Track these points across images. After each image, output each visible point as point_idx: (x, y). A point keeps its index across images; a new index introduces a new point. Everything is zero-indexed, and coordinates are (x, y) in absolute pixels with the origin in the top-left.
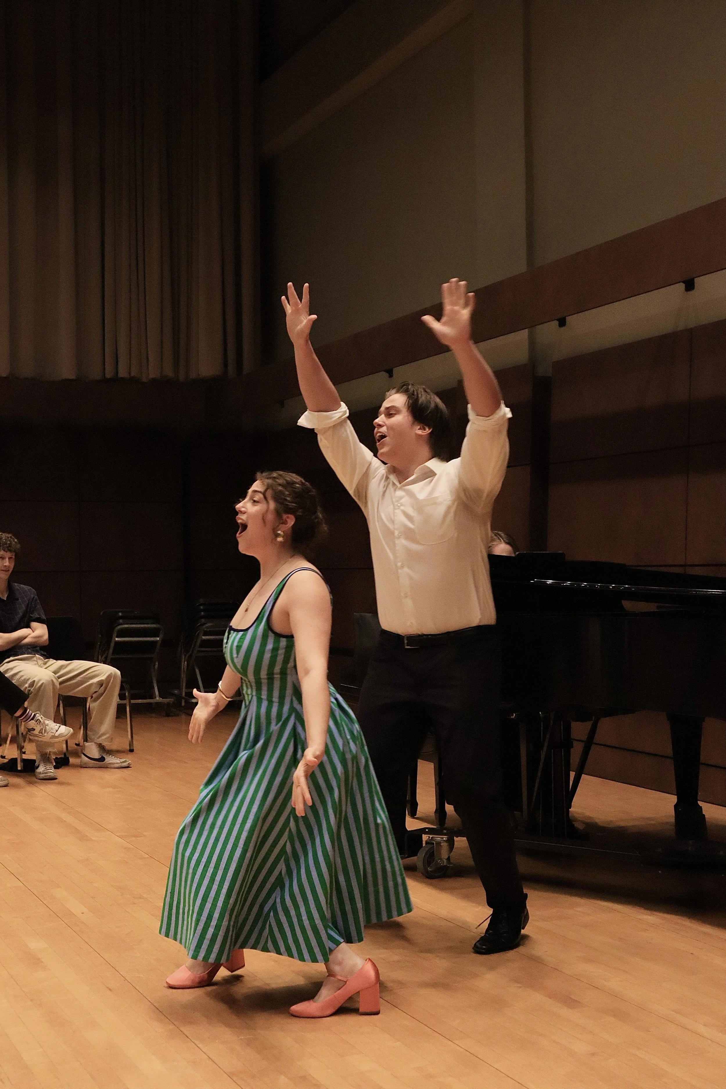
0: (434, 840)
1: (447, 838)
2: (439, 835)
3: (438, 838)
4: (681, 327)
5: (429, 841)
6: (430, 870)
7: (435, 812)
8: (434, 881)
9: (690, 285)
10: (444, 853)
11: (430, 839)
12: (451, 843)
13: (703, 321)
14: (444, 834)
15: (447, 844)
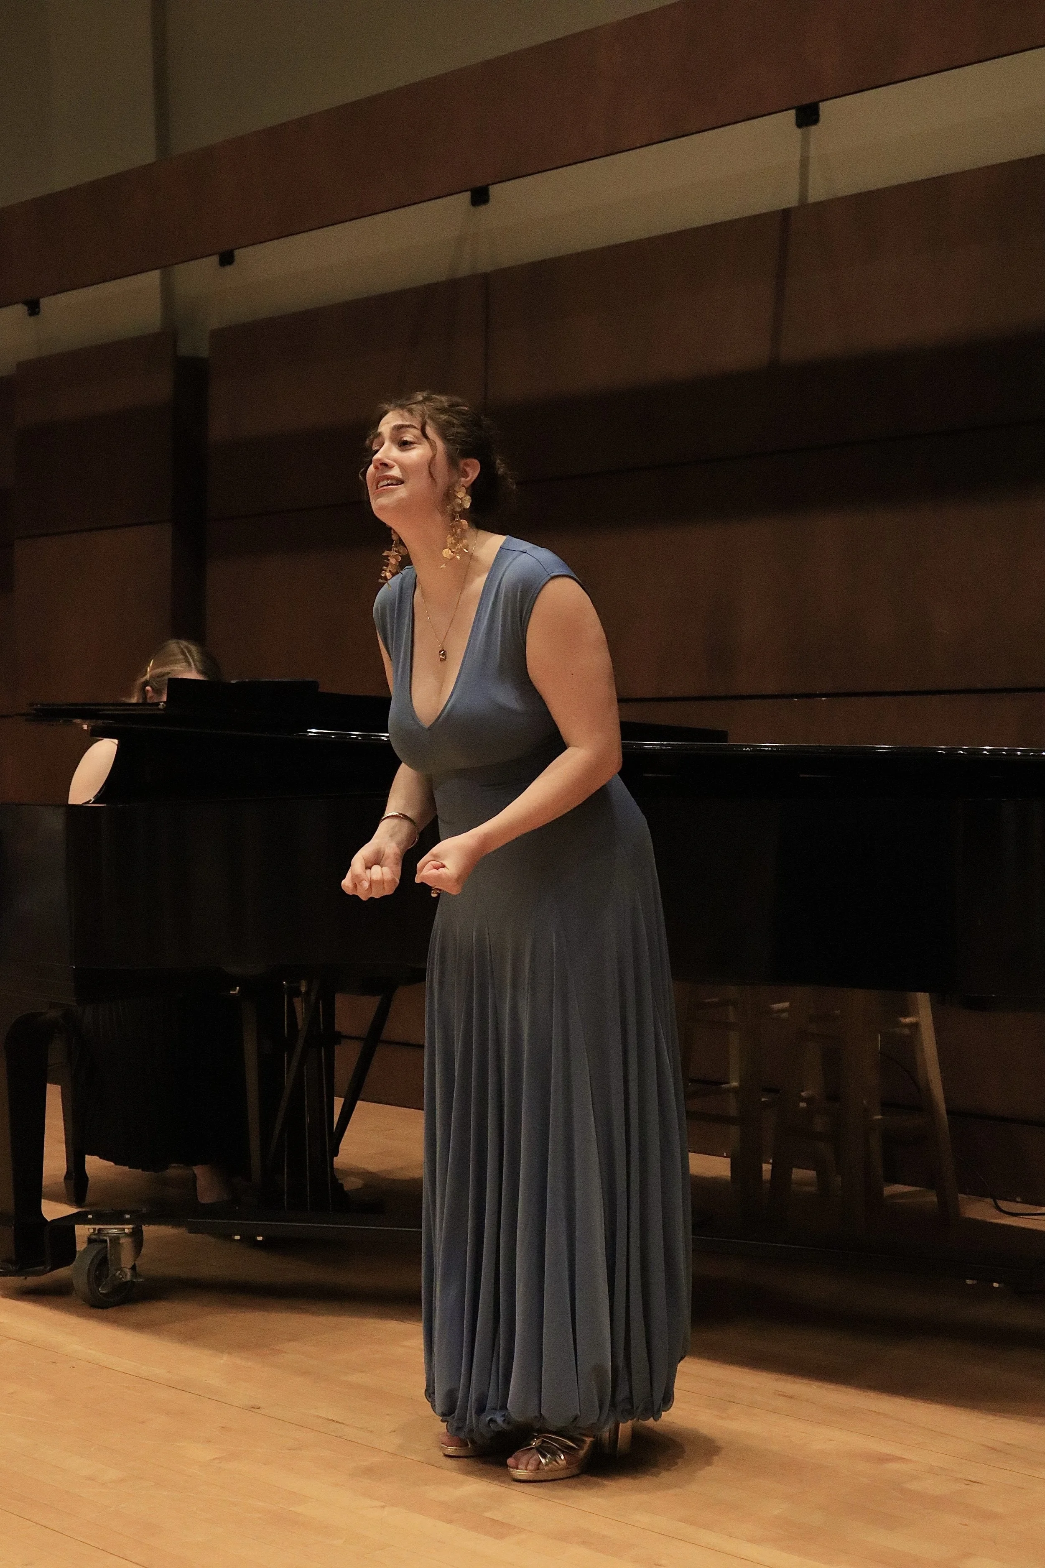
0: (105, 1235)
1: (133, 1228)
2: (113, 1224)
3: (113, 1230)
4: (464, 270)
5: (94, 1237)
6: (104, 1292)
7: (66, 1178)
8: (111, 1312)
9: (480, 197)
10: (126, 1258)
11: (97, 1232)
12: (137, 1237)
13: (506, 261)
14: (127, 1222)
15: (130, 1239)
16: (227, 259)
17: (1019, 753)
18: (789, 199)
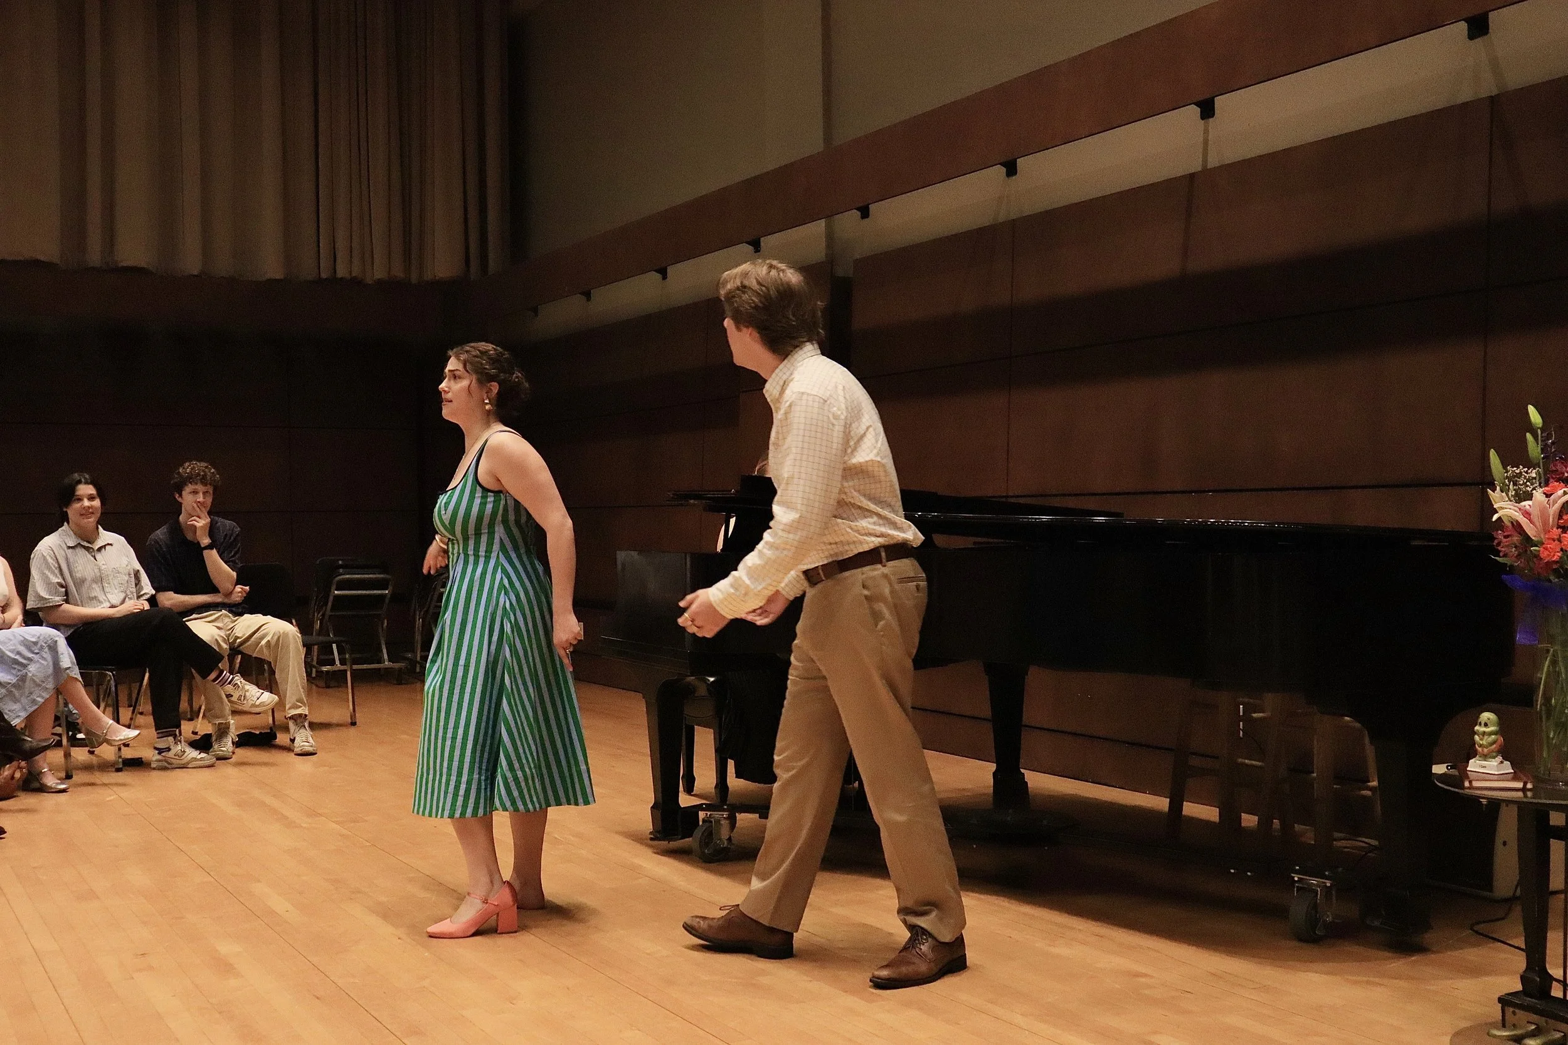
0: (712, 818)
1: (728, 815)
2: (718, 812)
3: (717, 816)
4: (1002, 218)
5: (706, 819)
6: (708, 853)
7: (715, 787)
8: (713, 866)
9: (1011, 169)
10: (725, 833)
11: (708, 816)
12: (732, 821)
13: (1028, 211)
14: (724, 810)
15: (727, 822)
16: (865, 212)
17: (1246, 524)
18: (1196, 166)
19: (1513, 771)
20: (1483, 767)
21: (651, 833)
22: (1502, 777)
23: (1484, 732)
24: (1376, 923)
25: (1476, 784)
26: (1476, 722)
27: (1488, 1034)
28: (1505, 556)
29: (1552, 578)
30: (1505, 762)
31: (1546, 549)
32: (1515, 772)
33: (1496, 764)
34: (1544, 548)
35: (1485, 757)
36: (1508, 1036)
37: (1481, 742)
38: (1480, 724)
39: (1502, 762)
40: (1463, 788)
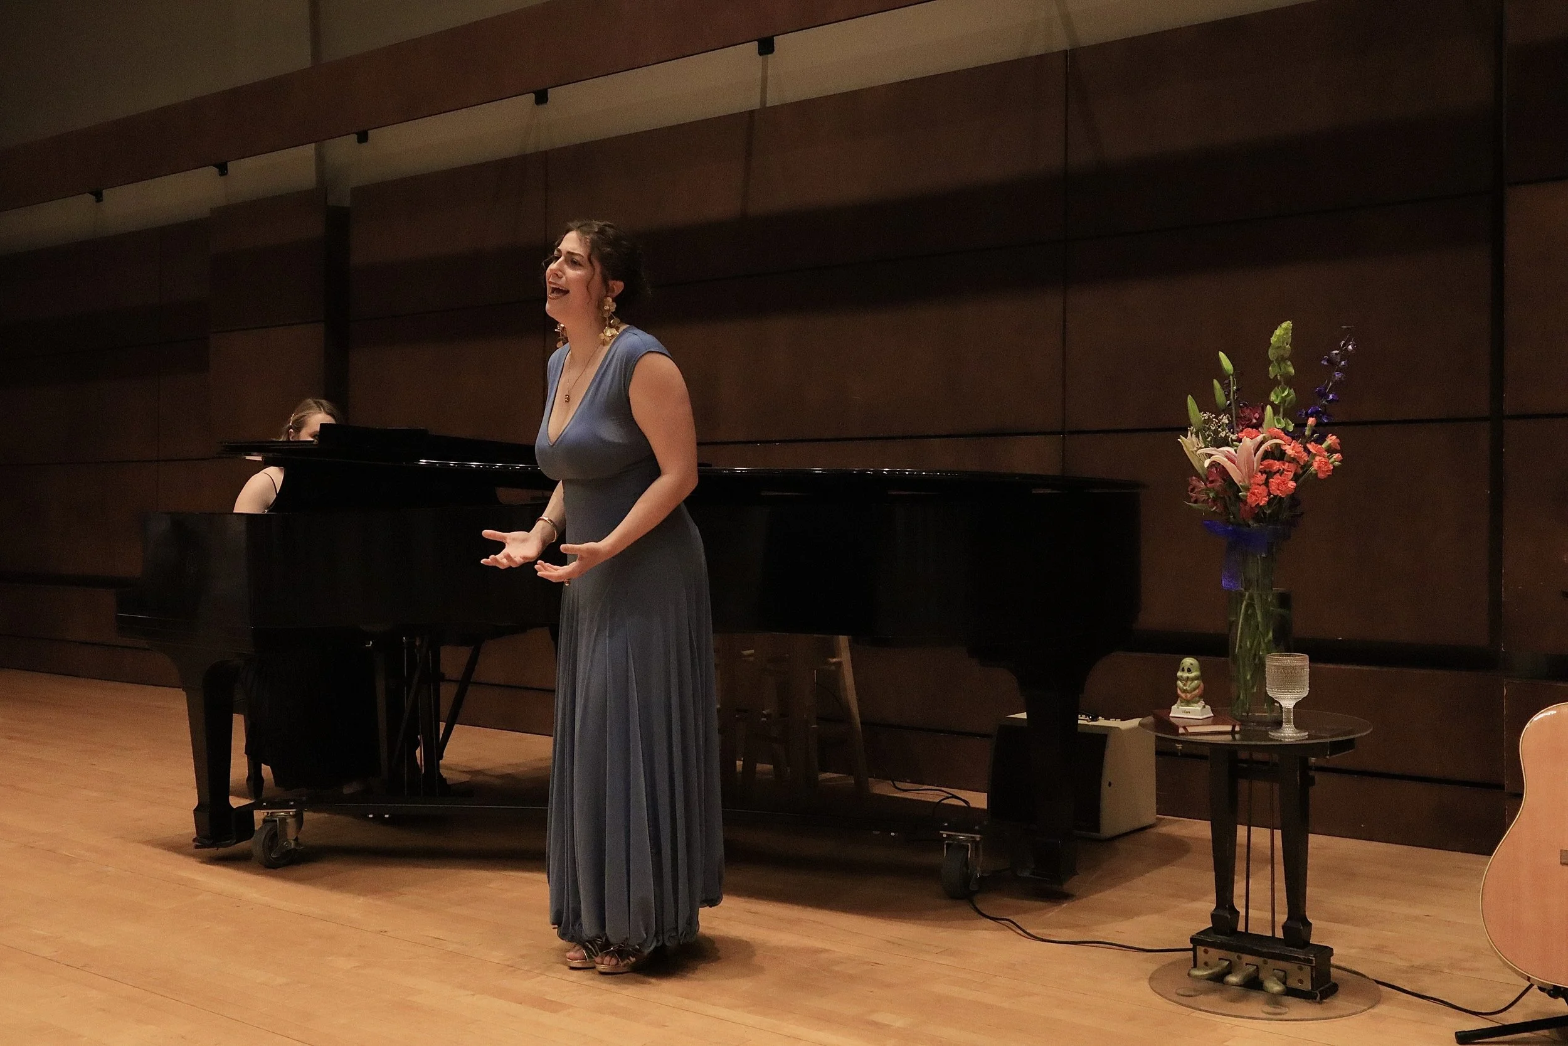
0: (275, 817)
1: (296, 812)
2: (281, 809)
3: (282, 813)
4: (530, 149)
5: (268, 818)
6: (275, 857)
7: (247, 781)
8: (280, 871)
9: (541, 98)
10: (291, 833)
11: (269, 815)
12: (299, 817)
13: (559, 143)
14: (291, 807)
15: (293, 819)
16: (363, 137)
17: (907, 473)
18: (754, 103)
19: (1212, 715)
20: (1187, 712)
21: (194, 840)
22: (1205, 722)
23: (1188, 677)
24: (1026, 874)
25: (1191, 730)
26: (1177, 666)
27: (1189, 975)
28: (1196, 502)
29: (1251, 522)
30: (1208, 707)
31: (1254, 494)
32: (1215, 716)
33: (1199, 708)
34: (1251, 493)
35: (1188, 702)
36: (1209, 974)
37: (1185, 688)
38: (1183, 670)
39: (1204, 707)
40: (1178, 734)
